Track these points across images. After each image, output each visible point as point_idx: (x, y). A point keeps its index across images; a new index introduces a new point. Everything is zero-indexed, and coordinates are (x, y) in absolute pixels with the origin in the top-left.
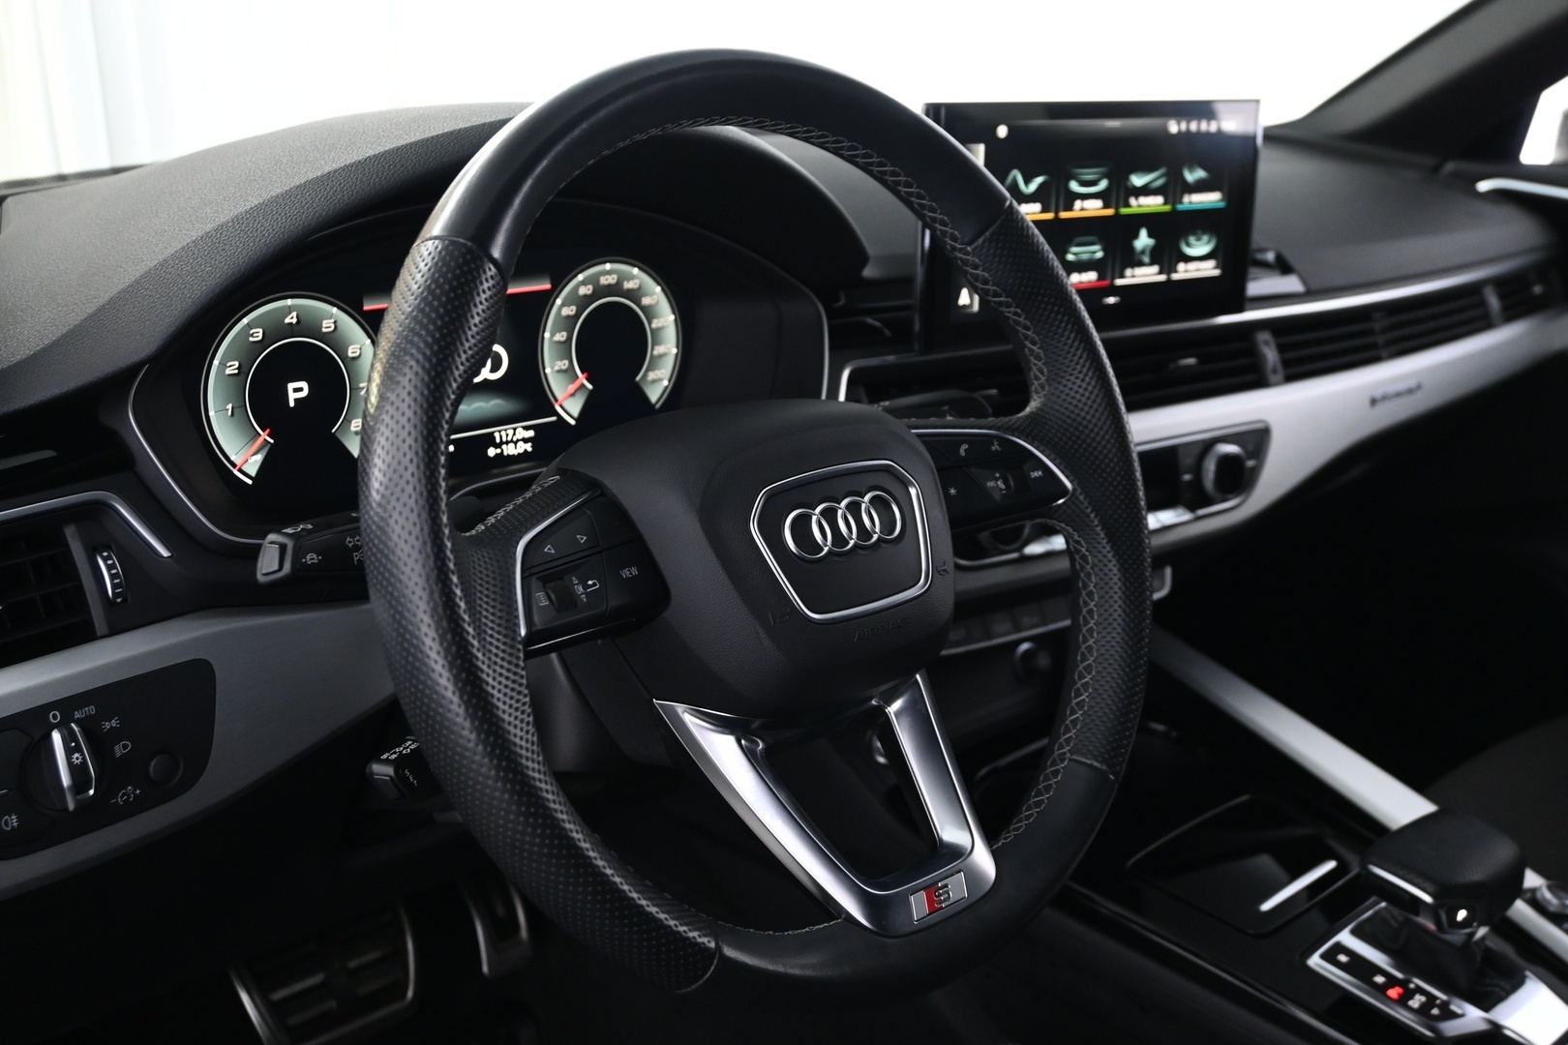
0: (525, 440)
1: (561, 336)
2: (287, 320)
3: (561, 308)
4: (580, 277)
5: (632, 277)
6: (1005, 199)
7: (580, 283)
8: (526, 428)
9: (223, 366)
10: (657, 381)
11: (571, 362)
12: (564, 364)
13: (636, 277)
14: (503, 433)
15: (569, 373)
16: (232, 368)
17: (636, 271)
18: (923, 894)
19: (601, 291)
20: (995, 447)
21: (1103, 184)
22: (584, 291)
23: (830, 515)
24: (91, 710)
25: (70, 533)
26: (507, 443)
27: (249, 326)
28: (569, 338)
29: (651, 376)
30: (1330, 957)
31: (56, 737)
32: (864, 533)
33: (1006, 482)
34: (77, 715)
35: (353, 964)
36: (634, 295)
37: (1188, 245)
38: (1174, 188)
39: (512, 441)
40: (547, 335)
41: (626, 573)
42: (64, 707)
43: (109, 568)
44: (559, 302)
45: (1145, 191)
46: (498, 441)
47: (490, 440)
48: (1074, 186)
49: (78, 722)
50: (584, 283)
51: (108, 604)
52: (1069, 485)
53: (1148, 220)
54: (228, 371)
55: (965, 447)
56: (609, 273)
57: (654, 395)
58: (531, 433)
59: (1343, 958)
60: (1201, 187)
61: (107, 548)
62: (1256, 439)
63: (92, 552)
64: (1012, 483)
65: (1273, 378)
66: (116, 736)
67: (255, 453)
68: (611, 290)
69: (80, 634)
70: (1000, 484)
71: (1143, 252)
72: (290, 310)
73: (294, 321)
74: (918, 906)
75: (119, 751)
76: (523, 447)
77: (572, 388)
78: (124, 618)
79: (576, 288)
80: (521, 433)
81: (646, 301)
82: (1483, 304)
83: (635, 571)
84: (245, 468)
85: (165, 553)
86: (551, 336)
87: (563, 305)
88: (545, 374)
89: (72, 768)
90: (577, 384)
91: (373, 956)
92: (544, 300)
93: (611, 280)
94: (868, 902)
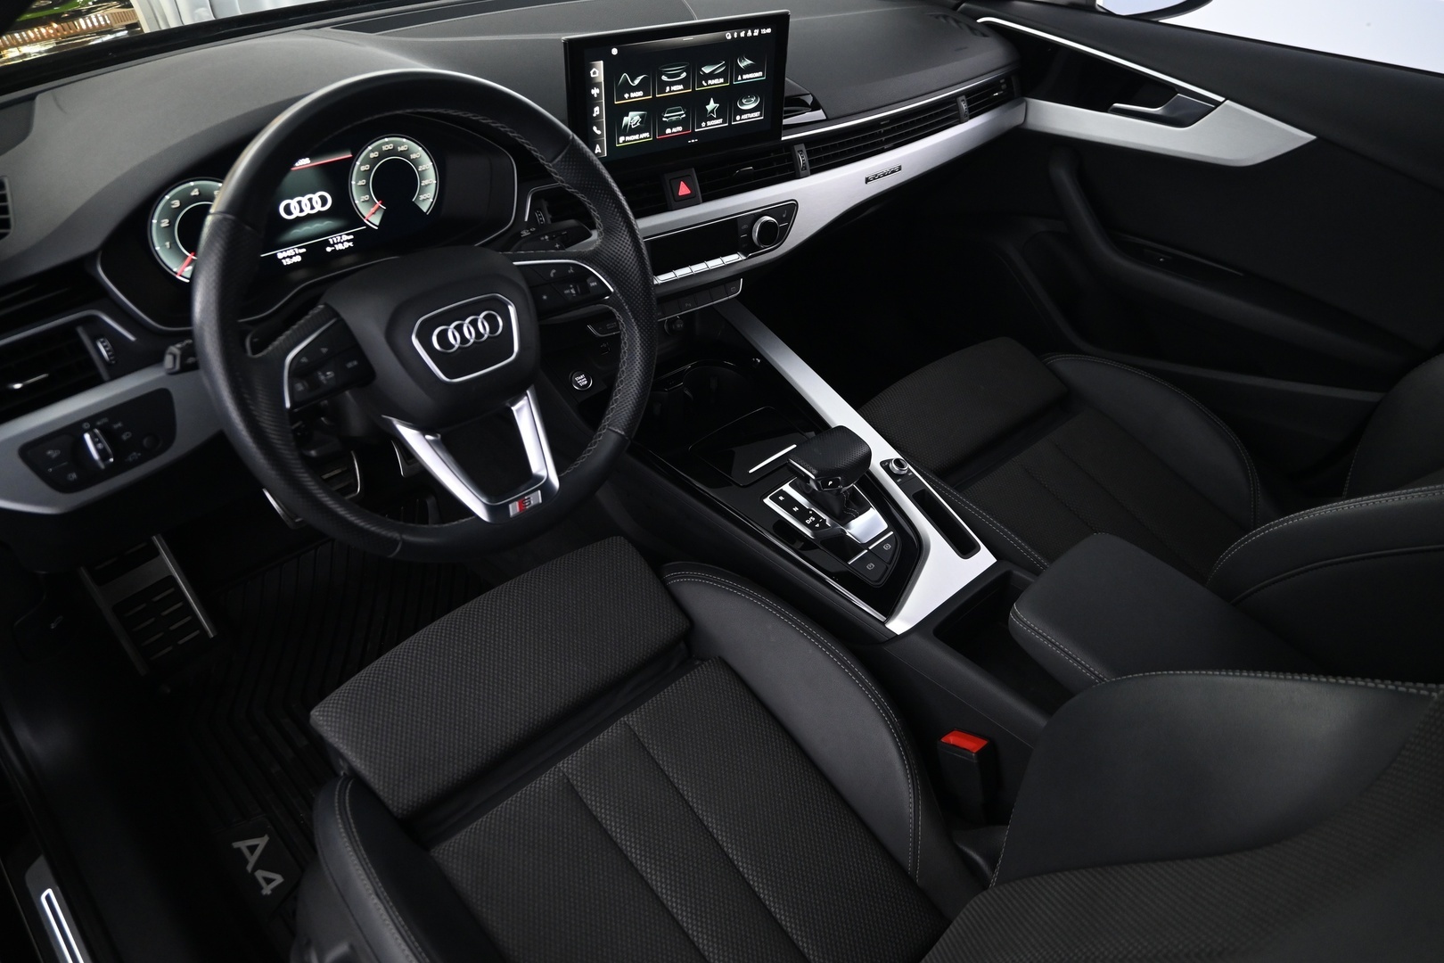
0: (348, 241)
1: (362, 182)
2: (193, 194)
3: (360, 166)
4: (370, 148)
5: (403, 144)
6: (569, 135)
7: (370, 151)
8: (348, 234)
9: (158, 222)
10: (426, 199)
11: (371, 195)
12: (367, 197)
13: (405, 144)
14: (335, 239)
15: (370, 201)
16: (165, 223)
17: (404, 140)
18: (517, 503)
19: (383, 154)
20: (571, 271)
21: (684, 75)
22: (372, 155)
23: (459, 328)
24: (105, 420)
25: (80, 330)
26: (337, 243)
27: (171, 199)
28: (368, 183)
29: (422, 197)
30: (774, 499)
31: (87, 437)
32: (479, 335)
33: (576, 290)
34: (99, 423)
35: (326, 476)
36: (406, 154)
37: (742, 104)
38: (732, 71)
39: (340, 242)
40: (353, 183)
41: (350, 365)
42: (90, 421)
43: (105, 347)
44: (358, 163)
45: (712, 76)
46: (332, 243)
47: (327, 243)
48: (664, 78)
49: (99, 428)
50: (372, 151)
51: (107, 364)
52: (612, 290)
53: (715, 93)
54: (163, 225)
55: (554, 271)
56: (387, 143)
57: (425, 207)
58: (352, 237)
59: (781, 498)
60: (749, 70)
61: (102, 336)
62: (787, 211)
63: (94, 339)
64: (579, 290)
65: (802, 172)
66: (121, 431)
67: (188, 265)
68: (389, 153)
69: (93, 381)
70: (573, 291)
71: (712, 111)
72: (193, 188)
73: (197, 193)
74: (514, 509)
75: (125, 437)
76: (347, 245)
77: (373, 210)
78: (118, 370)
79: (368, 154)
80: (345, 238)
81: (413, 156)
82: (957, 108)
83: (355, 363)
84: (184, 274)
85: (132, 338)
86: (356, 183)
87: (361, 165)
88: (355, 204)
89: (98, 451)
90: (376, 207)
91: (336, 472)
92: (348, 164)
93: (390, 147)
94: (490, 509)
